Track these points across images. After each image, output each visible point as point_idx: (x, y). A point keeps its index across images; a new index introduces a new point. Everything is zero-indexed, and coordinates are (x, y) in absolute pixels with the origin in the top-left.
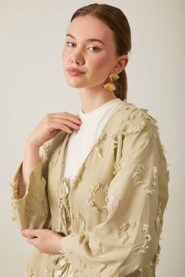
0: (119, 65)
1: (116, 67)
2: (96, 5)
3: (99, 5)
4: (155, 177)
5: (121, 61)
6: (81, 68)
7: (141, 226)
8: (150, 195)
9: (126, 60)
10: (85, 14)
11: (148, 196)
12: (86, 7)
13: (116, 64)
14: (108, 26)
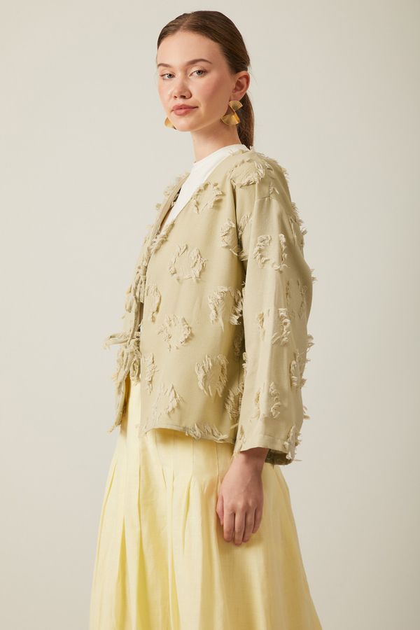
0: (238, 88)
1: (236, 90)
2: (185, 15)
3: (190, 14)
4: (284, 247)
5: (240, 80)
6: (189, 102)
7: (277, 312)
8: (281, 272)
9: (247, 78)
10: (174, 31)
11: (279, 274)
12: (172, 22)
13: (233, 85)
14: (209, 37)
